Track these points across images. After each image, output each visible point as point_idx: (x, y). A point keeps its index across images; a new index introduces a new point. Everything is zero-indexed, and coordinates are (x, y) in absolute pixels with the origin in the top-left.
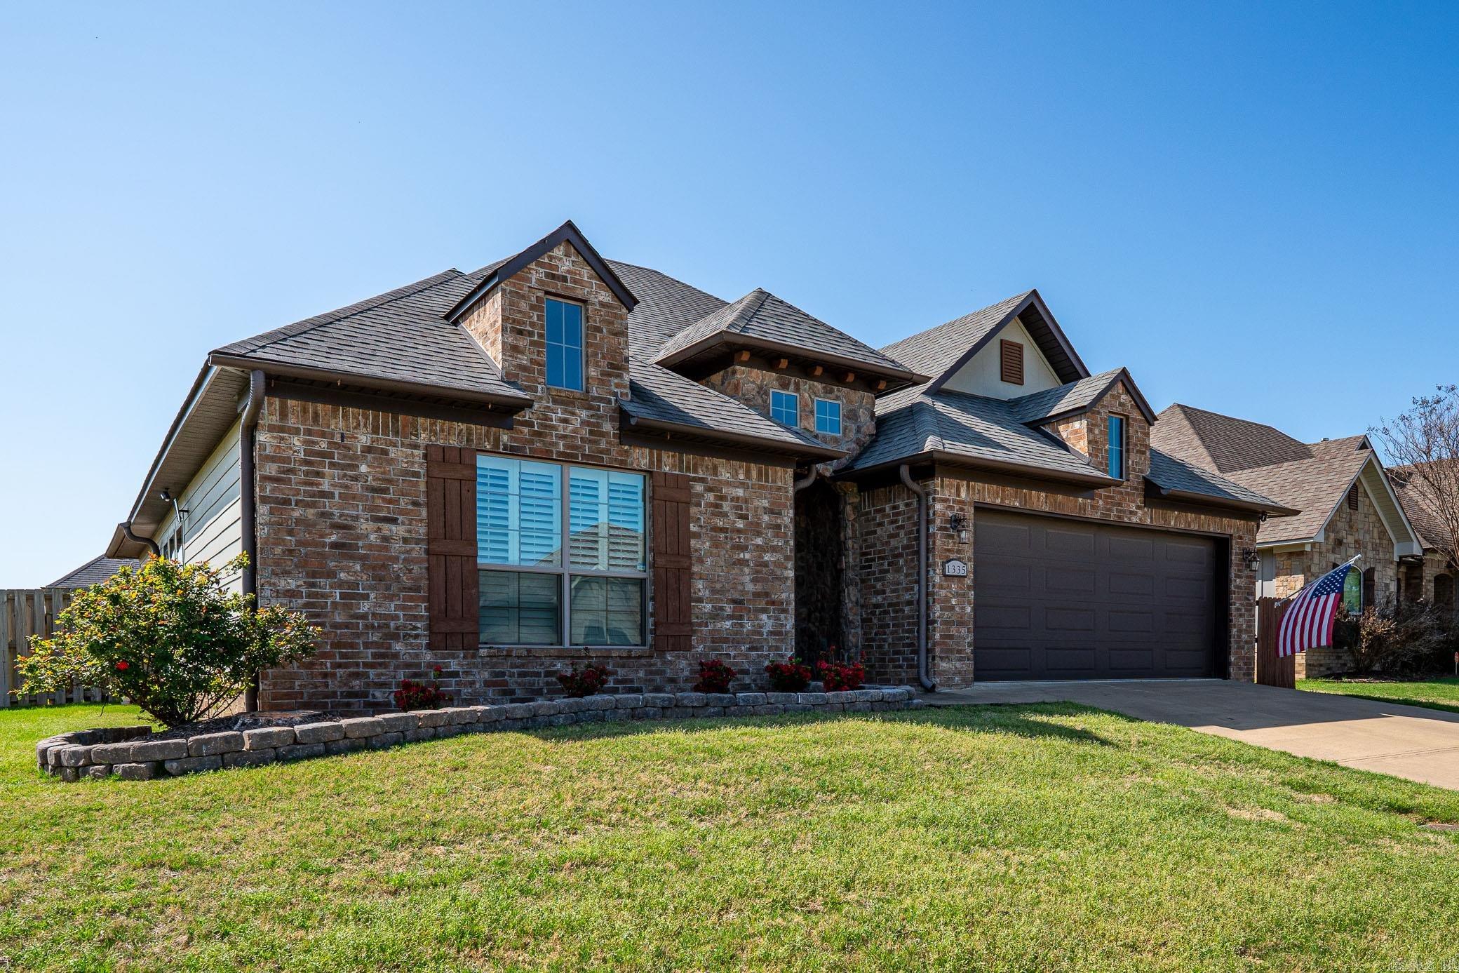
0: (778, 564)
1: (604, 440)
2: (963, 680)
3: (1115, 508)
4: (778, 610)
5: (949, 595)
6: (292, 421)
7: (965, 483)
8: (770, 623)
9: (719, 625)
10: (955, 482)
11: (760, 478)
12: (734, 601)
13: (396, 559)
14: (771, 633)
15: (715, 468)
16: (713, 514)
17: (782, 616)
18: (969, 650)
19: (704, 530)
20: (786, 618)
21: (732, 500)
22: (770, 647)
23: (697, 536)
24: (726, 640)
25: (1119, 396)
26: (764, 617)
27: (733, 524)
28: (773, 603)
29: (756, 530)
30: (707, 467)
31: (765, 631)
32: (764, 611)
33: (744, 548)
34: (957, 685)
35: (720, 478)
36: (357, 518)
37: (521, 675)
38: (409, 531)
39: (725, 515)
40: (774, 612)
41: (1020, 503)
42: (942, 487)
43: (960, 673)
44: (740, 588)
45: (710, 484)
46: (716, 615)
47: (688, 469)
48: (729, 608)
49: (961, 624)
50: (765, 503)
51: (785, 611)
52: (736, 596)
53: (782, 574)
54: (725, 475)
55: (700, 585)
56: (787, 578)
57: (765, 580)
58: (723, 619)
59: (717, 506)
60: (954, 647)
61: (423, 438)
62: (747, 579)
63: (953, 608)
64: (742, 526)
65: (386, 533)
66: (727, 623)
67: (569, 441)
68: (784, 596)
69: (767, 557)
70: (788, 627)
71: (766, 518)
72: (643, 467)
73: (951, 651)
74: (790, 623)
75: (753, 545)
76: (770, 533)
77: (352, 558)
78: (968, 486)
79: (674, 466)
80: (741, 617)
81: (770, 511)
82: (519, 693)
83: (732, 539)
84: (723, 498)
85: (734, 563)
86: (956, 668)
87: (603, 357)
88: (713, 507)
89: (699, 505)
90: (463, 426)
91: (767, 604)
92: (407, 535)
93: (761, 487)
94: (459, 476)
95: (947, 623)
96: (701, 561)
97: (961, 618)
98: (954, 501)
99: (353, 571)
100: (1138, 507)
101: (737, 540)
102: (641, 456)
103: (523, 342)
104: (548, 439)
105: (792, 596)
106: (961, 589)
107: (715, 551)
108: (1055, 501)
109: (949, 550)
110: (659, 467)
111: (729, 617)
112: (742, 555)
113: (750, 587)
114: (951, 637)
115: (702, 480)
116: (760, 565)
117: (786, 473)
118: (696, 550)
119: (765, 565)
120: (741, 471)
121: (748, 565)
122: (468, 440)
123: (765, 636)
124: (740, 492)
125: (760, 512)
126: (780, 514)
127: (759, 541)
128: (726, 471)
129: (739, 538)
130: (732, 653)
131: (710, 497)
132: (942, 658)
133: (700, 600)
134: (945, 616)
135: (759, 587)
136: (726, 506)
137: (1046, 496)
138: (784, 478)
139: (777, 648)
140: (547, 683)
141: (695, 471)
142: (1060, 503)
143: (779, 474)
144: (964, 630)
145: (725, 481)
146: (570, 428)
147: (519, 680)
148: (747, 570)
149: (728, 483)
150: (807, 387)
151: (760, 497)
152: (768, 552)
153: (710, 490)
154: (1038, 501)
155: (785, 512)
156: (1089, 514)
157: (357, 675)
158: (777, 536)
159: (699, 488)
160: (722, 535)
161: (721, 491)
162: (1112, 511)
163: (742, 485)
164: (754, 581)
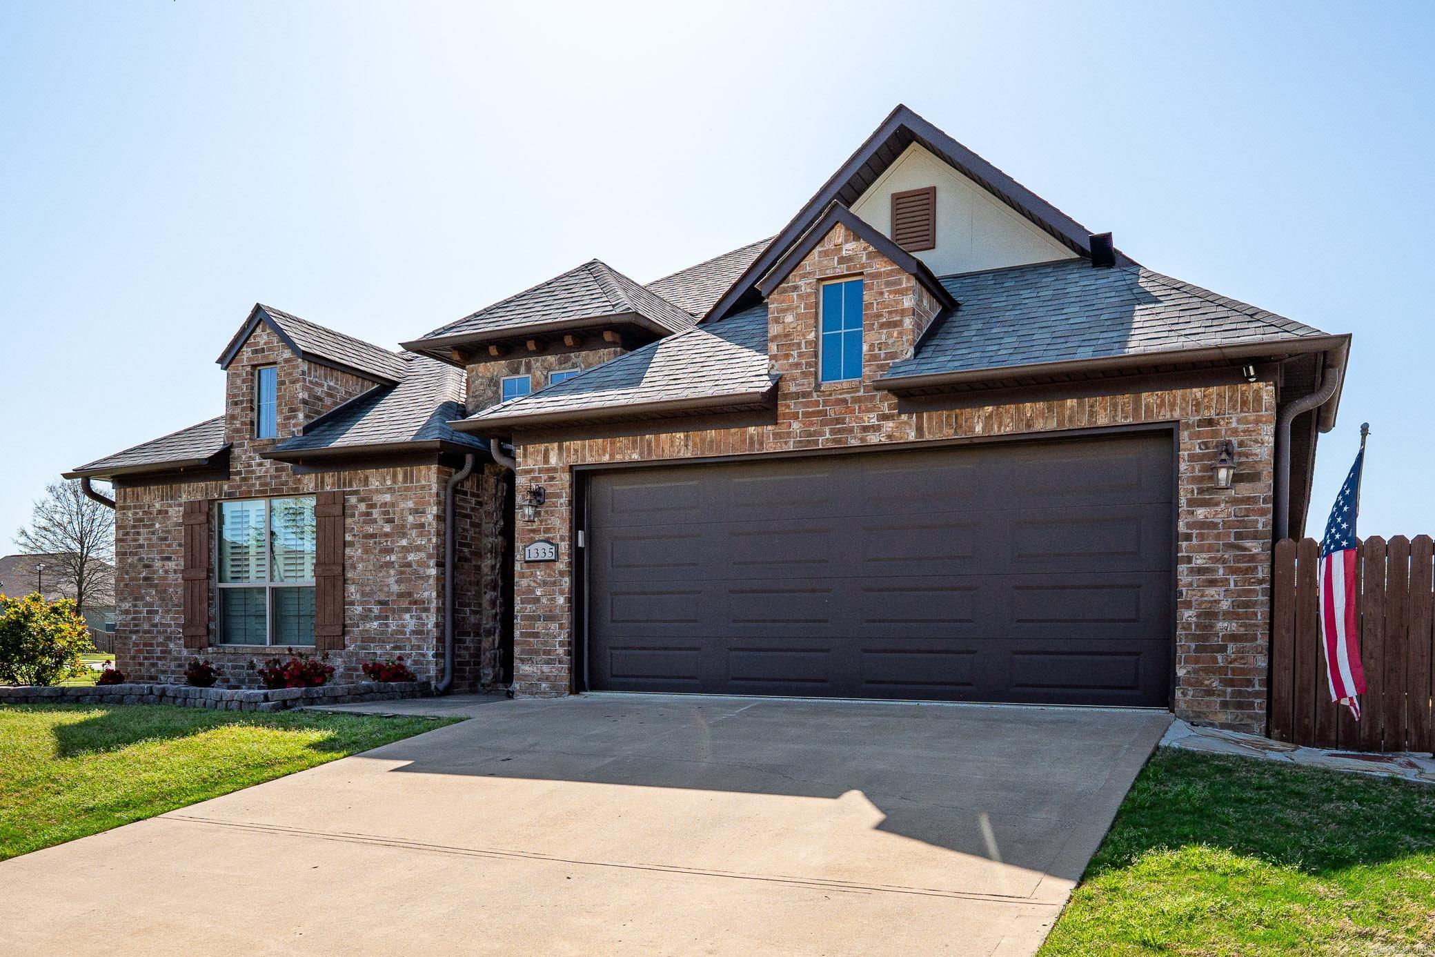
0: (422, 564)
1: (284, 473)
2: (553, 688)
3: (827, 429)
4: (420, 609)
5: (533, 584)
6: (129, 502)
7: (556, 445)
8: (413, 622)
9: (368, 626)
10: (542, 447)
11: (405, 481)
12: (380, 603)
13: (170, 586)
14: (414, 632)
15: (367, 478)
16: (365, 522)
17: (424, 615)
18: (561, 651)
19: (357, 538)
20: (427, 616)
21: (380, 507)
22: (412, 646)
23: (352, 544)
24: (373, 640)
25: (838, 248)
26: (407, 616)
27: (381, 529)
28: (415, 602)
29: (401, 531)
30: (360, 480)
31: (408, 630)
32: (408, 610)
33: (389, 551)
34: (545, 693)
35: (370, 487)
36: (153, 560)
37: (234, 667)
38: (177, 565)
39: (375, 521)
40: (416, 612)
41: (641, 454)
42: (525, 456)
43: (547, 678)
44: (386, 589)
45: (362, 495)
46: (365, 617)
47: (345, 485)
48: (376, 609)
49: (550, 618)
50: (411, 504)
51: (427, 610)
52: (383, 597)
53: (425, 573)
54: (375, 483)
55: (352, 589)
56: (429, 577)
57: (408, 580)
58: (371, 620)
59: (368, 514)
60: (540, 646)
61: (184, 498)
62: (392, 580)
63: (537, 600)
64: (388, 530)
65: (167, 568)
66: (375, 623)
67: (263, 480)
68: (426, 594)
69: (411, 557)
70: (429, 626)
71: (411, 519)
72: (311, 491)
73: (537, 652)
74: (431, 620)
75: (399, 547)
76: (414, 533)
77: (151, 586)
78: (560, 448)
79: (333, 484)
80: (387, 618)
81: (415, 512)
82: (233, 682)
83: (380, 543)
84: (372, 506)
85: (381, 567)
86: (543, 672)
87: (286, 405)
88: (365, 516)
89: (353, 516)
90: (203, 484)
91: (410, 604)
92: (176, 568)
93: (407, 489)
94: (197, 522)
95: (533, 618)
96: (354, 567)
97: (550, 611)
98: (540, 471)
99: (151, 596)
100: (885, 417)
101: (385, 544)
102: (309, 481)
103: (238, 411)
104: (250, 482)
105: (434, 594)
106: (550, 576)
107: (365, 557)
108: (703, 441)
109: (533, 531)
110: (322, 487)
111: (377, 618)
112: (388, 558)
113: (395, 588)
114: (536, 635)
115: (356, 492)
116: (404, 566)
117: (429, 469)
118: (350, 558)
119: (409, 565)
120: (388, 477)
121: (394, 567)
122: (207, 494)
123: (408, 636)
124: (387, 498)
125: (406, 513)
126: (424, 512)
127: (404, 542)
128: (377, 480)
129: (387, 541)
130: (379, 652)
131: (362, 507)
132: (522, 661)
133: (352, 603)
134: (528, 610)
135: (403, 588)
136: (376, 513)
137: (687, 438)
138: (429, 476)
139: (419, 647)
140: (248, 675)
141: (350, 485)
142: (712, 442)
143: (423, 472)
144: (554, 627)
145: (375, 489)
146: (264, 469)
147: (232, 671)
148: (392, 572)
149: (378, 491)
150: (539, 364)
151: (405, 499)
152: (412, 552)
153: (361, 500)
154: (672, 446)
155: (428, 510)
156: (771, 447)
157: (153, 665)
158: (421, 535)
159: (353, 500)
160: (372, 541)
161: (371, 500)
162: (822, 434)
163: (390, 490)
164: (398, 582)
